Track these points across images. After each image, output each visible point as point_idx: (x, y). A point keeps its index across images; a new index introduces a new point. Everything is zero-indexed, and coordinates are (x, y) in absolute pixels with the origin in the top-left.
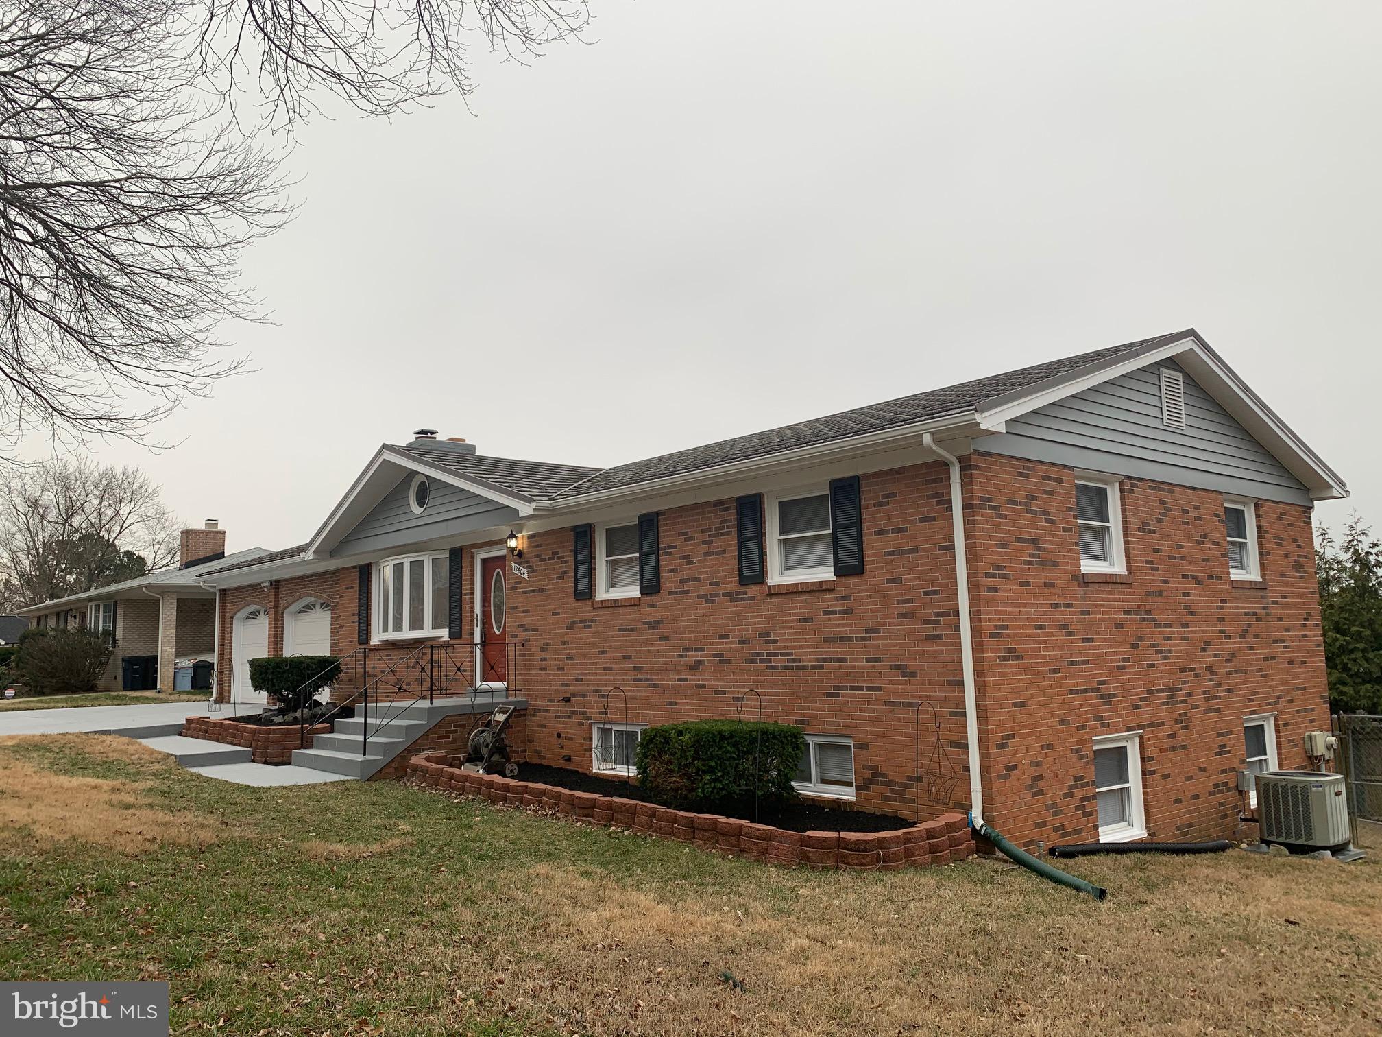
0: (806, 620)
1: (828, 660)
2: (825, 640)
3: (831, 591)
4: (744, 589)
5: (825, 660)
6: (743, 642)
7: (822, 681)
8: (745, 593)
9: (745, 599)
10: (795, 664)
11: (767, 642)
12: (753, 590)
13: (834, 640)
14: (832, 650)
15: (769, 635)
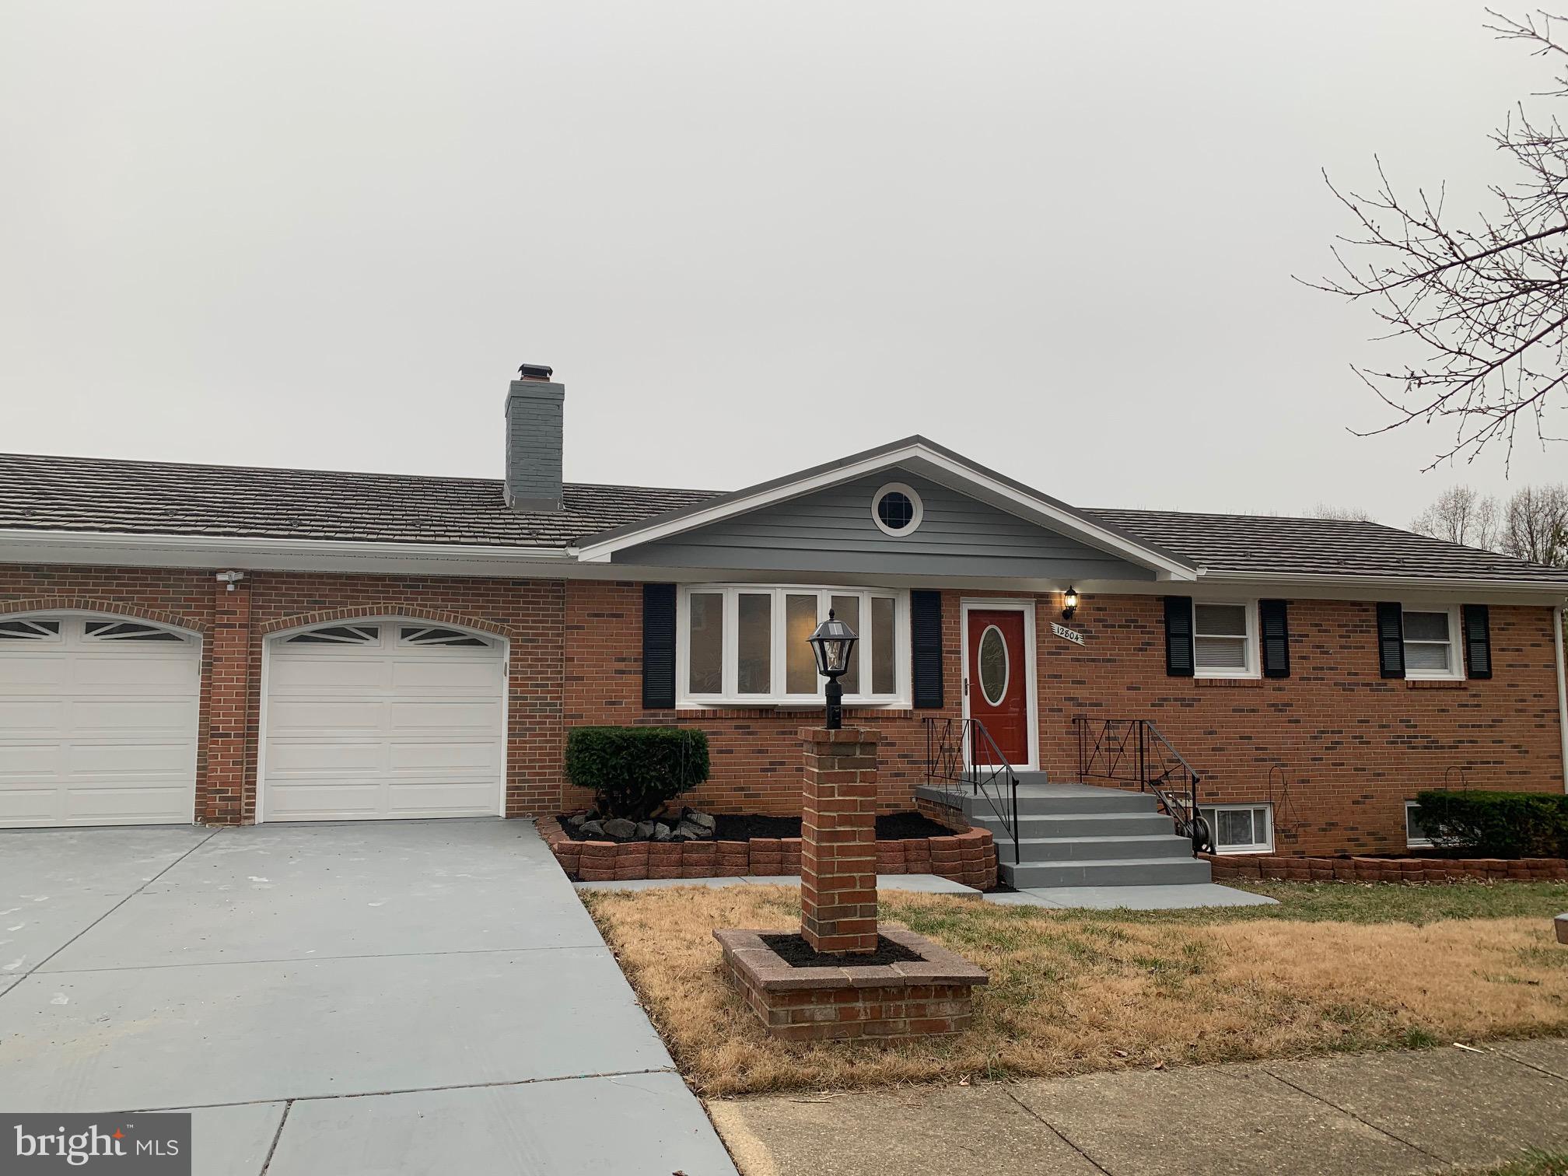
0: (1443, 711)
1: (1463, 742)
2: (1460, 726)
3: (1465, 689)
4: (1384, 681)
5: (1460, 742)
6: (1384, 726)
7: (1457, 758)
8: (1385, 685)
9: (1385, 690)
10: (1433, 745)
11: (1407, 727)
12: (1393, 683)
13: (1468, 726)
14: (1465, 734)
15: (1409, 721)
